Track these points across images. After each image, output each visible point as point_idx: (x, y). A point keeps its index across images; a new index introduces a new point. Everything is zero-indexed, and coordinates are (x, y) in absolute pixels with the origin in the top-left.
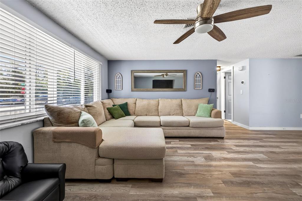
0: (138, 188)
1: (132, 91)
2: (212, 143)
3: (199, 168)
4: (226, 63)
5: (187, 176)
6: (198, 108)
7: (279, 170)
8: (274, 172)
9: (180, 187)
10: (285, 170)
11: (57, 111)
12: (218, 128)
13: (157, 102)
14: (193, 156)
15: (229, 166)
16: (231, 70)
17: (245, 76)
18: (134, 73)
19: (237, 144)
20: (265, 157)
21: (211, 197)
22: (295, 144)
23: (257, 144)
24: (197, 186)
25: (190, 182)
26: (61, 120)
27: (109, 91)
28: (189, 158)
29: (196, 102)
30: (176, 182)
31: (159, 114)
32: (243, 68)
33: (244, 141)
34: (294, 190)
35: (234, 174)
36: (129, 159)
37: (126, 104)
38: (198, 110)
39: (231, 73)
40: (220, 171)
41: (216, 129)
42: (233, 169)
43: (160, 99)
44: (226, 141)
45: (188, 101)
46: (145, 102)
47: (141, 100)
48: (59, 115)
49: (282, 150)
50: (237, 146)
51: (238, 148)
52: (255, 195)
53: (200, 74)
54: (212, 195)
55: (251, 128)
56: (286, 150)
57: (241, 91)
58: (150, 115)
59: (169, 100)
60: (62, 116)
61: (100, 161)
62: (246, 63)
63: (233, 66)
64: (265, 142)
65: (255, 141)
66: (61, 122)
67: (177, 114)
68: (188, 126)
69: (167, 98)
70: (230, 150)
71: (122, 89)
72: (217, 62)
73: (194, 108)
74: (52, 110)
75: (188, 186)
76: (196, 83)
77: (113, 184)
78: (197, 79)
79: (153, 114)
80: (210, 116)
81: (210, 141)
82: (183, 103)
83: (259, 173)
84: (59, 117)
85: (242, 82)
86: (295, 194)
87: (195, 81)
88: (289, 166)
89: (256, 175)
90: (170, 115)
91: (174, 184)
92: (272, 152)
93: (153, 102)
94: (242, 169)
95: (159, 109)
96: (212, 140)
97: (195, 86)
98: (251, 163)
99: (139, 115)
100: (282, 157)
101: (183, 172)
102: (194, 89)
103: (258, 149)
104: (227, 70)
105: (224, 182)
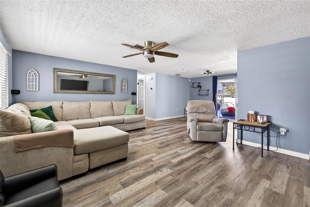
0: (112, 168)
1: (54, 92)
2: (140, 132)
3: (142, 147)
4: (142, 73)
5: (138, 152)
6: (126, 108)
7: (177, 136)
8: (175, 138)
9: (139, 158)
10: (178, 136)
11: (11, 117)
12: (142, 121)
13: (88, 105)
14: (134, 142)
15: (156, 141)
16: (143, 78)
17: (153, 84)
18: (58, 72)
19: (154, 130)
20: (169, 133)
21: (156, 156)
22: (177, 125)
23: (163, 128)
24: (147, 154)
25: (143, 154)
26: (15, 127)
27: (15, 92)
28: (132, 144)
29: (123, 103)
30: (135, 157)
31: (92, 116)
32: (152, 79)
33: (156, 127)
34: (183, 142)
35: (161, 144)
36: (103, 149)
37: (51, 108)
38: (126, 109)
39: (143, 81)
40: (154, 144)
41: (141, 122)
42: (159, 142)
43: (91, 101)
44: (146, 129)
45: (118, 103)
46: (75, 105)
47: (69, 103)
48: (14, 122)
49: (174, 128)
50: (154, 131)
51: (155, 132)
52: (172, 148)
53: (126, 80)
54: (156, 155)
55: (156, 120)
56: (175, 128)
57: (151, 94)
58: (82, 118)
59: (101, 102)
60: (17, 122)
61: (78, 157)
62: (153, 75)
63: (145, 75)
64: (166, 126)
65: (162, 127)
66: (15, 130)
67: (109, 115)
68: (123, 123)
69: (99, 100)
70: (152, 134)
71: (39, 90)
72: (138, 72)
73: (122, 108)
74: (5, 116)
75: (143, 156)
76: (123, 87)
77: (89, 174)
78: (124, 84)
79: (85, 117)
80: (136, 114)
81: (139, 132)
82: (113, 104)
83: (170, 140)
84: (13, 123)
85: (151, 89)
86: (184, 143)
87: (122, 86)
88: (178, 134)
89: (169, 141)
90: (103, 116)
91: (135, 158)
92: (171, 130)
93: (84, 105)
94: (162, 141)
95: (91, 111)
96: (139, 130)
97: (122, 90)
98: (165, 137)
99: (69, 119)
100: (175, 131)
101: (135, 151)
102: (121, 92)
103: (165, 130)
104: (141, 78)
105: (159, 148)
